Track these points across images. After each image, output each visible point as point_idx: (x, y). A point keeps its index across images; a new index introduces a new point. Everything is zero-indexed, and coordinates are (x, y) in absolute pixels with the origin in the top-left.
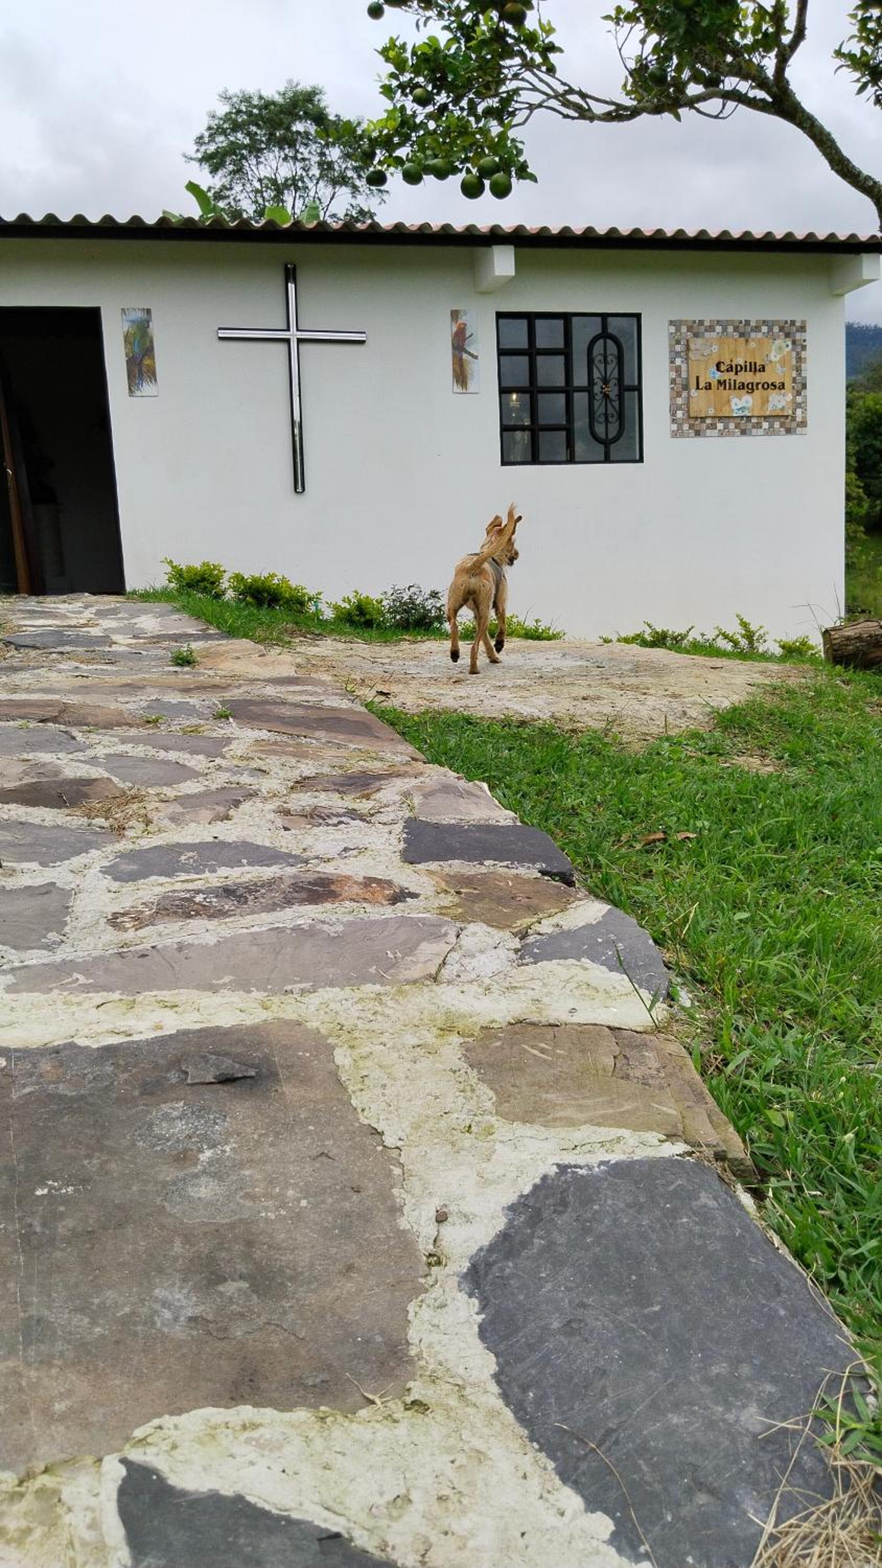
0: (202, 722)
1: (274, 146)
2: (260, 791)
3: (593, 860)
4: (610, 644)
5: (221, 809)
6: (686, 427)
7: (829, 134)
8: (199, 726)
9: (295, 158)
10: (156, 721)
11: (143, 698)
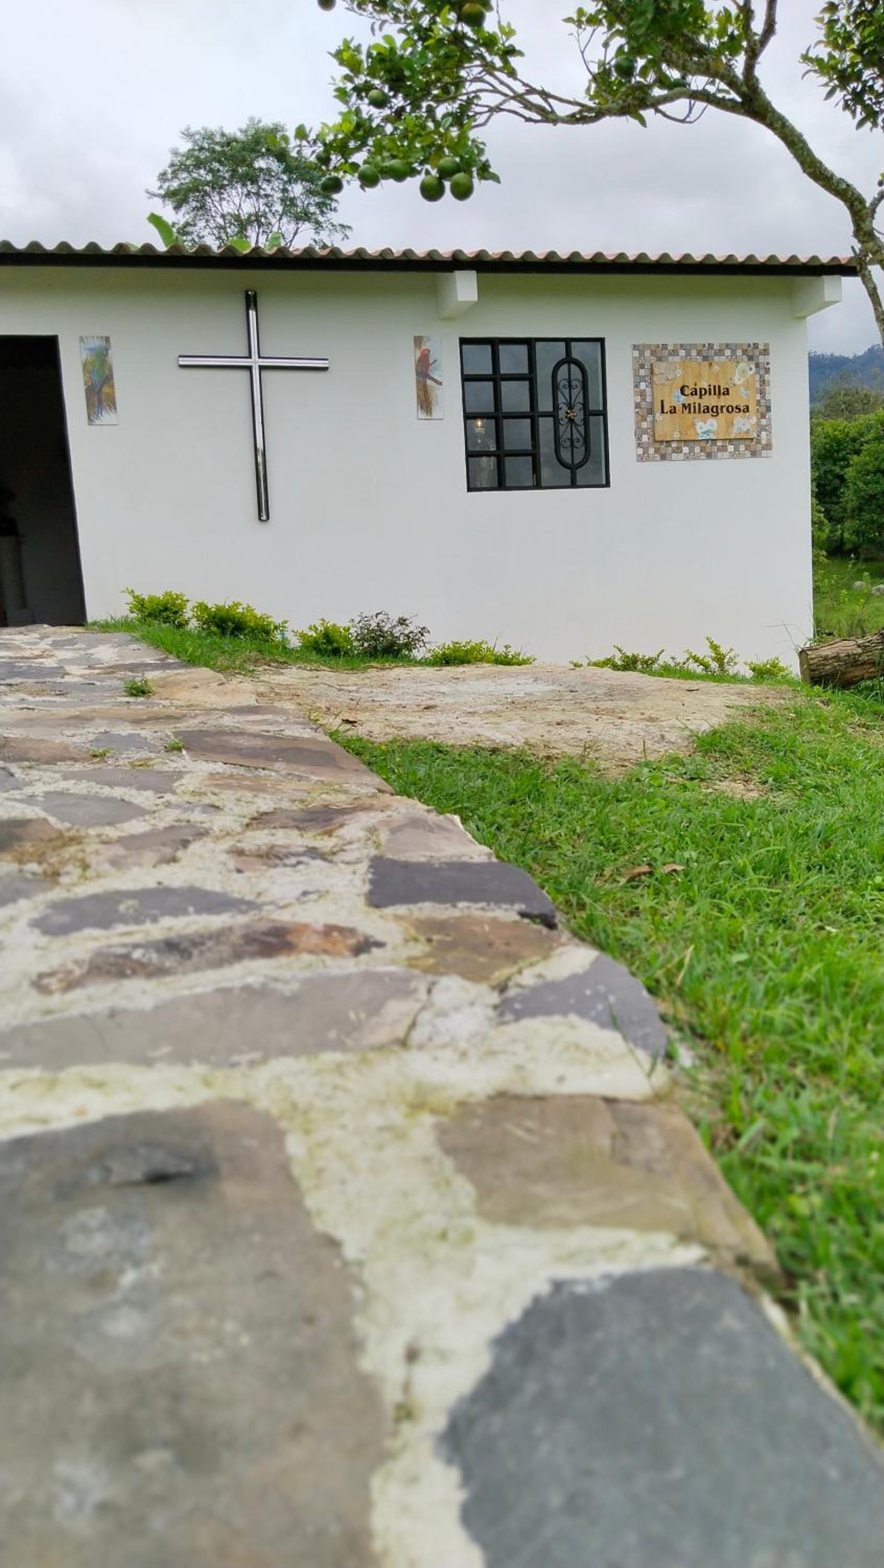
0: (153, 755)
1: (237, 182)
2: (212, 829)
3: (575, 898)
4: (582, 668)
5: (167, 851)
6: (651, 451)
7: (800, 135)
8: (150, 759)
9: (257, 194)
10: (102, 755)
11: (89, 730)
